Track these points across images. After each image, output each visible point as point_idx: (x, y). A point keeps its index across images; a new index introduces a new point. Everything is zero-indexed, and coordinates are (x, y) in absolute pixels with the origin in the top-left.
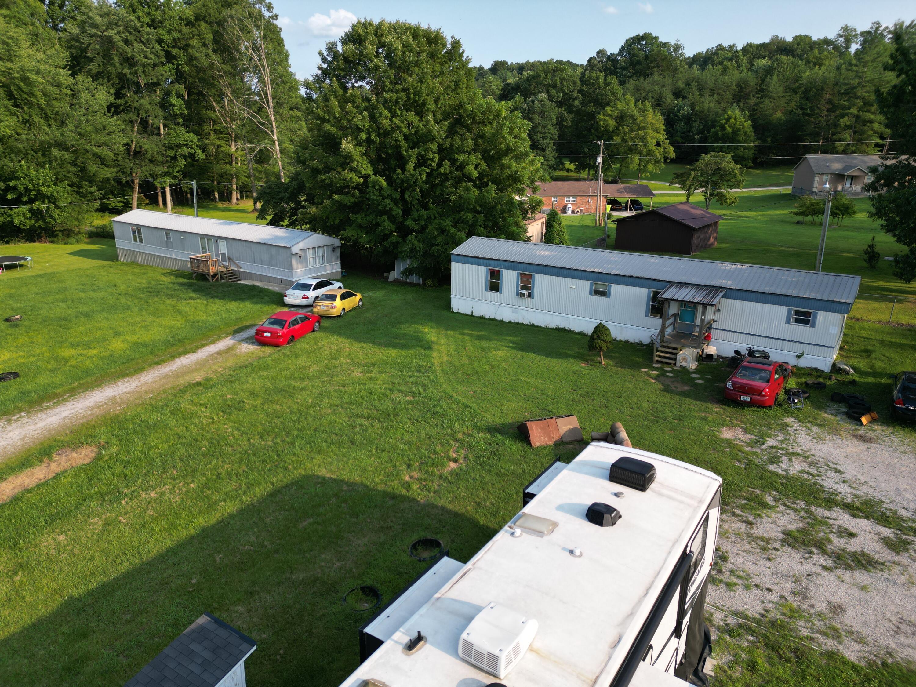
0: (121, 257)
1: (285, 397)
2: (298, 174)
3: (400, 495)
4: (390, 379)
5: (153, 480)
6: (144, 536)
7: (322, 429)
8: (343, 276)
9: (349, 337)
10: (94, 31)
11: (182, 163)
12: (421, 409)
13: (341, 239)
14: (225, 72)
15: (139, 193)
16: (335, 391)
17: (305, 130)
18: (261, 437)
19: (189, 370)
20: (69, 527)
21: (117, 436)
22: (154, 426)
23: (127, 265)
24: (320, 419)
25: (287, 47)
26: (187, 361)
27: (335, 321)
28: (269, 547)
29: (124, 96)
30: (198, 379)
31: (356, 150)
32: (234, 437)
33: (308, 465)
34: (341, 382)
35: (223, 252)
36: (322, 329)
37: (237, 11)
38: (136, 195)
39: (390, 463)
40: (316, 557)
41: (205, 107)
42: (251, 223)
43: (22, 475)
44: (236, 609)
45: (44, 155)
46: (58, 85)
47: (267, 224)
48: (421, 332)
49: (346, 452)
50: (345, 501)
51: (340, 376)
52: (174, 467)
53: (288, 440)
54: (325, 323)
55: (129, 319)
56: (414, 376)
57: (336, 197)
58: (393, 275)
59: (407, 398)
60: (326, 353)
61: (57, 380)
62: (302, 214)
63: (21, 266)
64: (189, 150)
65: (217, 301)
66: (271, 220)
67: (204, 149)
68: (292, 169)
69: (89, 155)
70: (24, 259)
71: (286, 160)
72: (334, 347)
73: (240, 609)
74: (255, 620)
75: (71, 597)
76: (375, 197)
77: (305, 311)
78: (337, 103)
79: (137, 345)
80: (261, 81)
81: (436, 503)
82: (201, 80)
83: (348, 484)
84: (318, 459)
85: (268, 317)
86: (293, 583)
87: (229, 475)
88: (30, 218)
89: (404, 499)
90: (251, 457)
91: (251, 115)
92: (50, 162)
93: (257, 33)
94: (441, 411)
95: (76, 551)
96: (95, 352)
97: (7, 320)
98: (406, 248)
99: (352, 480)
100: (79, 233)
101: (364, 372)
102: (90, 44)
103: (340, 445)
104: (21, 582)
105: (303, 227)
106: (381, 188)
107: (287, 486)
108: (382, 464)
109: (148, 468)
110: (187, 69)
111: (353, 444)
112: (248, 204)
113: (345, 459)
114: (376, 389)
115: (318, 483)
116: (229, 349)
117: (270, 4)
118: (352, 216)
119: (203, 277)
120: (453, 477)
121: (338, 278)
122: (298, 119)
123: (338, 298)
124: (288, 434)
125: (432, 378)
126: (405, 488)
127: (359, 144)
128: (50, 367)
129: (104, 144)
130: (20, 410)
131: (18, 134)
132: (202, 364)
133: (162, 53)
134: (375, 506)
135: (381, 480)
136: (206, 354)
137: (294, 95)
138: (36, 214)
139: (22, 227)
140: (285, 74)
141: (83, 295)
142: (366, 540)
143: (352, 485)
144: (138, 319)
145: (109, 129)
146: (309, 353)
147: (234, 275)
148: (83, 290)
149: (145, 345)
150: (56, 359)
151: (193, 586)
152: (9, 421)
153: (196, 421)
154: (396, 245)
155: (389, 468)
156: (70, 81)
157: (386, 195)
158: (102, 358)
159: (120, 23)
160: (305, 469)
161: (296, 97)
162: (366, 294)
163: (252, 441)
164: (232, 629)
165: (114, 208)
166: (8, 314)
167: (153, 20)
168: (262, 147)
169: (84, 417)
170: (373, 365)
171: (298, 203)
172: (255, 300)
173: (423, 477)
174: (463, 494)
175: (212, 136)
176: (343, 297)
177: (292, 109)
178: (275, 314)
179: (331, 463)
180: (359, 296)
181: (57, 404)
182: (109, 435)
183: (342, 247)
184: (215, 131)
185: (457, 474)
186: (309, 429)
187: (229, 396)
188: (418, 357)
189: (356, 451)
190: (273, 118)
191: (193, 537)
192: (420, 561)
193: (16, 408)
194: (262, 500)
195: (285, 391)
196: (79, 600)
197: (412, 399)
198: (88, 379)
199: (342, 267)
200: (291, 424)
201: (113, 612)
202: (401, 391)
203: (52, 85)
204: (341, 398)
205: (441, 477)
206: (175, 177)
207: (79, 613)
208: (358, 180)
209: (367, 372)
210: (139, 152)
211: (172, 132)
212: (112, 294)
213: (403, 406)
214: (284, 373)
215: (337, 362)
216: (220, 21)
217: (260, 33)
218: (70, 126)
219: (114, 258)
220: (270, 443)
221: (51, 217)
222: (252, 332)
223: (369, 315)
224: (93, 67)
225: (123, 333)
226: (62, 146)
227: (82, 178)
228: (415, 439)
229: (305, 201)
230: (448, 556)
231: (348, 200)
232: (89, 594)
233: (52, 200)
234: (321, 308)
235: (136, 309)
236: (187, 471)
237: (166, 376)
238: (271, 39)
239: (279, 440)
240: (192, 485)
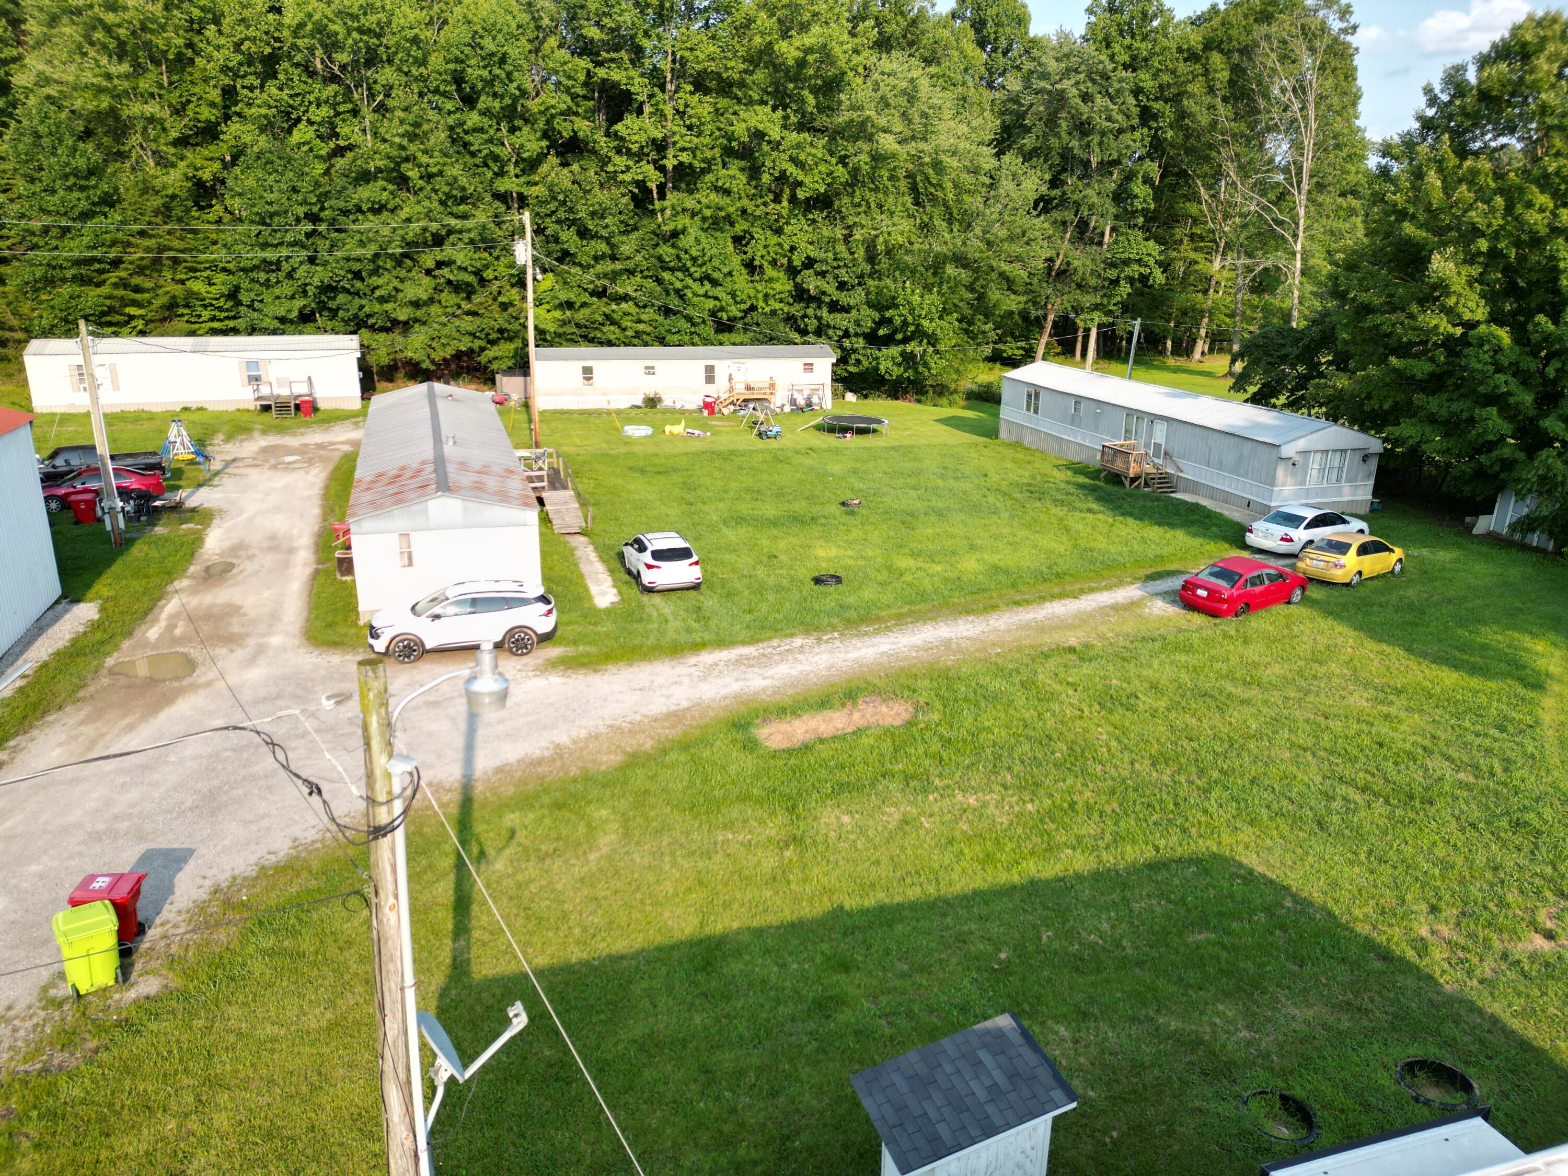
0: (1003, 434)
1: (1209, 708)
2: (1325, 314)
3: (1402, 959)
4: (1429, 728)
5: (976, 779)
6: (948, 858)
7: (1266, 782)
8: (1372, 511)
9: (1359, 628)
10: (1042, 84)
11: (1125, 289)
12: (1488, 808)
13: (1385, 440)
14: (1234, 136)
15: (1050, 335)
16: (1307, 721)
17: (1360, 232)
18: (1153, 764)
19: (1062, 625)
20: (858, 807)
21: (942, 698)
22: (994, 698)
23: (1009, 445)
24: (1266, 764)
25: (1359, 82)
26: (1063, 609)
27: (1335, 592)
28: (1129, 951)
29: (1064, 183)
30: (1073, 642)
31: (1459, 274)
32: (1109, 750)
33: (1226, 838)
34: (1322, 708)
35: (1158, 441)
36: (1305, 600)
37: (1282, 26)
38: (1045, 339)
39: (1392, 890)
40: (1206, 1003)
41: (1185, 196)
42: (1218, 397)
43: (819, 717)
44: (1056, 1028)
45: (935, 274)
46: (975, 171)
47: (1246, 401)
48: (1525, 649)
49: (1305, 840)
50: (1284, 928)
51: (1322, 695)
52: (1009, 769)
53: (1198, 782)
54: (1314, 592)
55: (994, 529)
56: (1486, 735)
57: (1394, 361)
58: (1484, 524)
59: (1461, 776)
60: (1303, 649)
61: (884, 599)
62: (1318, 386)
63: (875, 431)
64: (1142, 270)
65: (1130, 520)
66: (1255, 394)
67: (1165, 266)
68: (1317, 305)
69: (994, 276)
70: (879, 422)
71: (1309, 288)
72: (1322, 640)
73: (1063, 1031)
74: (1082, 1060)
75: (841, 907)
76: (1479, 366)
77: (1280, 563)
78: (1439, 183)
79: (996, 569)
80: (1297, 146)
81: (1480, 1004)
82: (1189, 151)
83: (1295, 898)
84: (1247, 833)
85: (1211, 562)
86: (1157, 1029)
87: (1089, 809)
88: (899, 365)
89: (1408, 968)
90: (1132, 795)
91: (1263, 208)
92: (941, 284)
93: (1307, 61)
94: (1536, 823)
95: (860, 845)
96: (939, 568)
97: (843, 504)
98: (1531, 475)
99: (1305, 894)
100: (956, 391)
101: (1376, 701)
102: (1032, 105)
103: (1294, 822)
104: (791, 861)
105: (1313, 412)
106: (1498, 349)
107: (1179, 861)
108: (1375, 886)
109: (973, 759)
110: (1170, 134)
111: (1322, 829)
112: (1220, 363)
113: (1299, 851)
114: (1393, 741)
115: (1238, 877)
116: (1133, 605)
117: (1349, 6)
118: (1419, 399)
119: (1116, 479)
120: (1536, 966)
121: (1362, 512)
122: (1352, 212)
123: (1353, 551)
124: (1202, 772)
125: (1530, 749)
126: (1414, 948)
127: (1470, 260)
128: (880, 578)
129: (1019, 259)
130: (834, 628)
131: (911, 243)
132: (1083, 619)
133: (1135, 111)
134: (1343, 960)
135: (1366, 915)
136: (1094, 604)
137: (1353, 169)
138: (908, 359)
139: (887, 377)
140: (1346, 131)
141: (940, 483)
142: (1311, 1013)
143: (1303, 904)
144: (1006, 530)
145: (1030, 234)
146: (1270, 640)
147: (1166, 482)
148: (942, 477)
149: (1006, 572)
150: (889, 568)
151: (1000, 962)
152: (819, 639)
153: (1056, 707)
154: (1508, 465)
155: (1389, 898)
156: (994, 162)
157: (1506, 363)
158: (946, 580)
159: (1083, 68)
160: (1219, 843)
161: (1357, 173)
162: (1415, 552)
163: (1137, 765)
164: (1043, 1056)
165: (1009, 358)
166: (847, 496)
167: (1134, 58)
168: (1269, 264)
169: (906, 658)
170: (1399, 692)
171: (1314, 367)
172: (1193, 529)
173: (1461, 941)
174: (1552, 1010)
175: (1186, 245)
176: (1364, 550)
177: (1343, 194)
178: (1223, 560)
179: (1269, 849)
180: (1398, 553)
181: (877, 632)
182: (932, 693)
183: (1384, 456)
184: (1192, 237)
185: (1547, 965)
186: (1242, 776)
187: (1114, 682)
188: (1505, 700)
189: (1324, 844)
190: (1302, 212)
191: (1014, 887)
192: (1417, 1100)
193: (830, 624)
194: (1134, 870)
195: (1211, 696)
196: (850, 914)
197: (1471, 780)
198: (922, 606)
199: (1375, 493)
200: (1210, 757)
201: (887, 952)
202: (1448, 758)
203: (969, 172)
204: (1317, 737)
205: (1505, 956)
206: (1109, 313)
207: (845, 934)
208: (1450, 329)
209: (1382, 702)
210: (1065, 271)
211: (1121, 238)
212: (978, 487)
213: (1447, 788)
214: (1217, 666)
215: (1322, 670)
216: (1247, 47)
217: (1314, 61)
218: (978, 231)
219: (991, 433)
220: (1166, 779)
221: (926, 365)
222: (1177, 583)
223: (1411, 593)
224: (1029, 141)
225: (981, 548)
226: (960, 260)
227: (976, 310)
228: (1460, 861)
229: (1329, 363)
230: (1486, 1119)
231: (1421, 368)
232: (864, 912)
233: (932, 340)
234: (1312, 564)
235: (1005, 515)
236: (1026, 781)
237: (1026, 626)
238: (1334, 70)
239: (1183, 779)
240: (1029, 806)
